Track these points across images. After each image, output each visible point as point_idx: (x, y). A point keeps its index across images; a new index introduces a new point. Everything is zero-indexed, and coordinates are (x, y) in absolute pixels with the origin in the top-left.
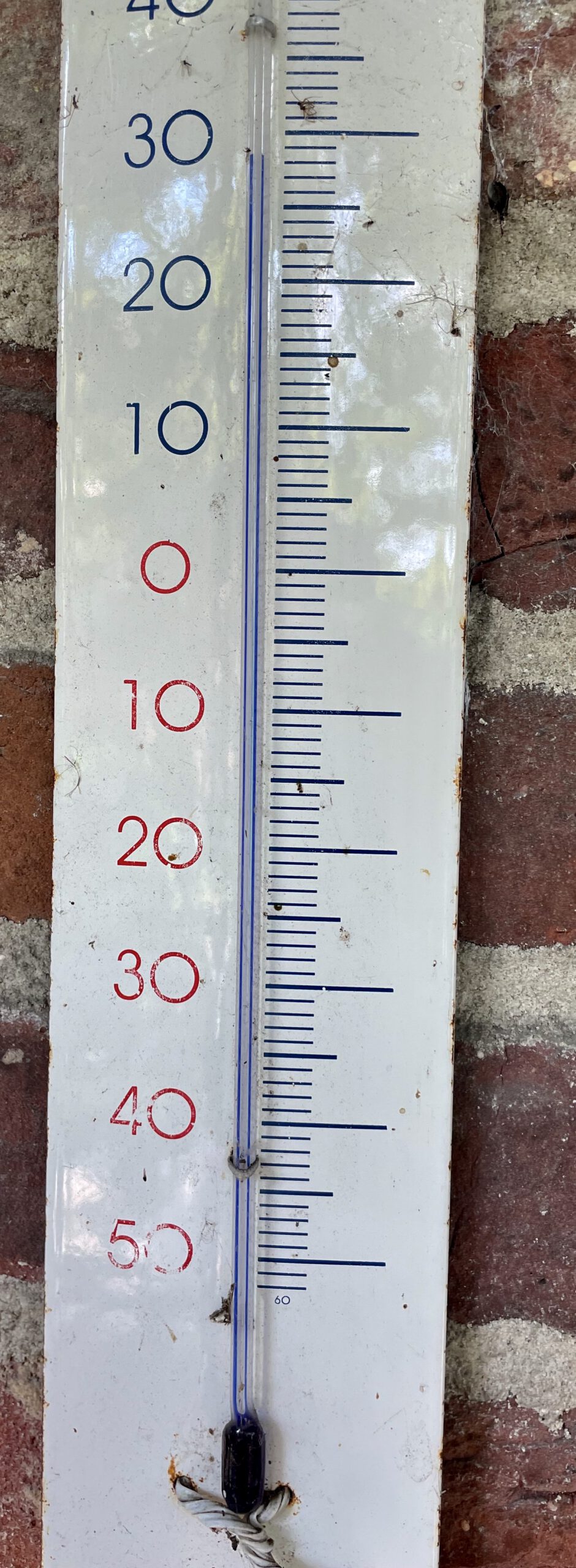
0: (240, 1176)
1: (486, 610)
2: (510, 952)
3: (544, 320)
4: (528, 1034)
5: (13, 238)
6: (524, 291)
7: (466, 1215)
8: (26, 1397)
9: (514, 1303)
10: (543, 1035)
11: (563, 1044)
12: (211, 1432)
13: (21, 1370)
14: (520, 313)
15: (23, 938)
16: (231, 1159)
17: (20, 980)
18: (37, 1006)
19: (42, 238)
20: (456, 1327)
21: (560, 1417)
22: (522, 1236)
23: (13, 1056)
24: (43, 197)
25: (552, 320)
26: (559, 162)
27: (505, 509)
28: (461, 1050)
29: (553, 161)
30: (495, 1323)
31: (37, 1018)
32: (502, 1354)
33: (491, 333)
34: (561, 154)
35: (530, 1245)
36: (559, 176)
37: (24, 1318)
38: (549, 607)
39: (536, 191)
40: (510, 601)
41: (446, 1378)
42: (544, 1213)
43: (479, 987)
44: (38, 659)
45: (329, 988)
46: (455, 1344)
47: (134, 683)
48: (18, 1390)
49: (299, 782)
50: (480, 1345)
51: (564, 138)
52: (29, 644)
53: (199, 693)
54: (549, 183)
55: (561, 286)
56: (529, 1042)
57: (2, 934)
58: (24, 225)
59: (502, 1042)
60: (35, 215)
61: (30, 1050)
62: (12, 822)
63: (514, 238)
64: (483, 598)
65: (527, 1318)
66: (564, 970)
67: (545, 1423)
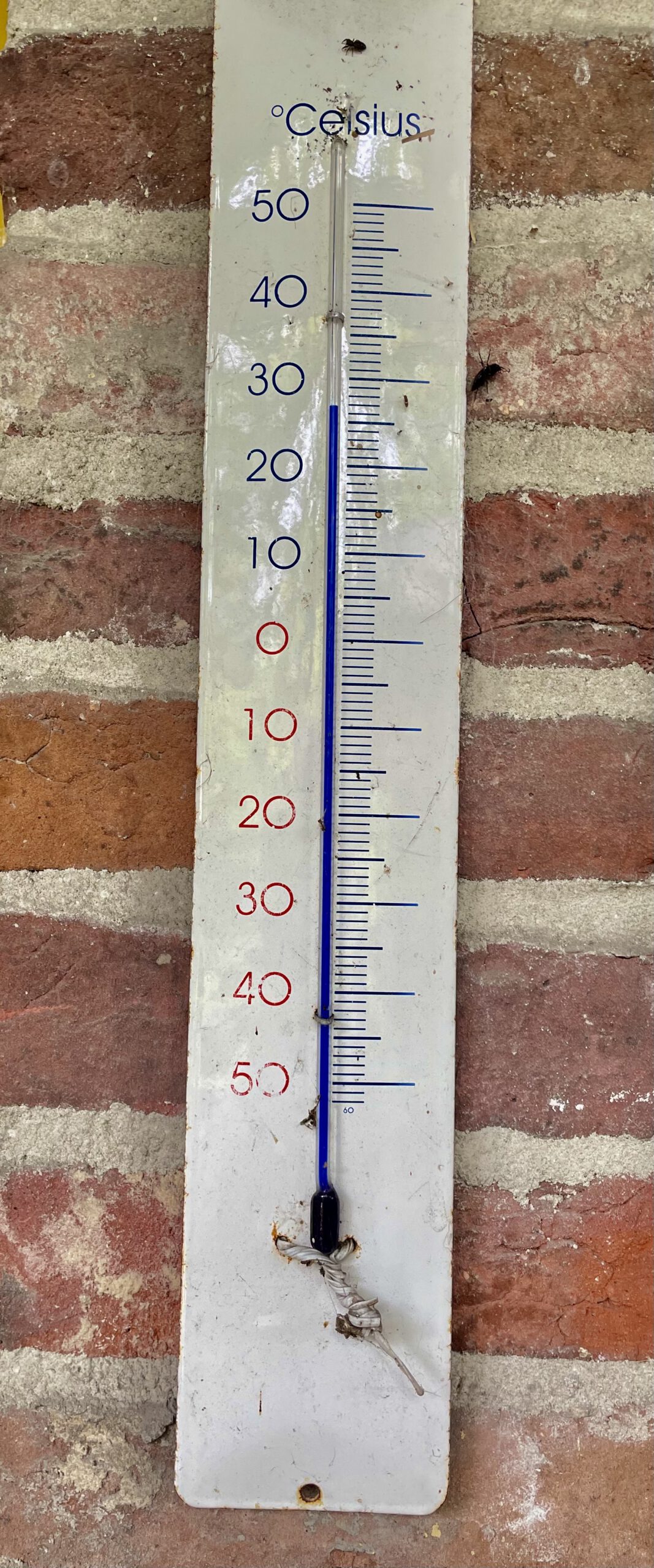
1: (472, 667)
2: (489, 884)
3: (504, 492)
4: (501, 937)
5: (174, 434)
6: (491, 474)
8: (167, 1199)
9: (496, 1116)
10: (511, 937)
11: (524, 942)
12: (299, 1203)
14: (489, 488)
15: (171, 881)
17: (169, 908)
18: (184, 924)
19: (195, 434)
20: (460, 1133)
21: (527, 1195)
22: (500, 1069)
23: (164, 959)
24: (194, 410)
25: (509, 492)
26: (512, 400)
27: (482, 605)
28: (459, 947)
29: (509, 399)
30: (484, 1130)
31: (184, 932)
32: (489, 1152)
33: (473, 499)
34: (514, 395)
35: (506, 1075)
36: (512, 408)
38: (510, 665)
39: (499, 416)
40: (487, 661)
42: (514, 1053)
43: (470, 907)
44: (186, 697)
45: (376, 904)
46: (459, 1146)
47: (251, 710)
49: (358, 772)
50: (475, 1146)
51: (515, 386)
52: (180, 688)
53: (294, 717)
54: (506, 412)
55: (514, 472)
56: (503, 941)
57: (158, 878)
58: (182, 426)
59: (485, 942)
60: (190, 420)
61: (176, 955)
62: (166, 803)
63: (486, 443)
64: (469, 659)
65: (505, 1126)
66: (524, 896)
67: (517, 1200)
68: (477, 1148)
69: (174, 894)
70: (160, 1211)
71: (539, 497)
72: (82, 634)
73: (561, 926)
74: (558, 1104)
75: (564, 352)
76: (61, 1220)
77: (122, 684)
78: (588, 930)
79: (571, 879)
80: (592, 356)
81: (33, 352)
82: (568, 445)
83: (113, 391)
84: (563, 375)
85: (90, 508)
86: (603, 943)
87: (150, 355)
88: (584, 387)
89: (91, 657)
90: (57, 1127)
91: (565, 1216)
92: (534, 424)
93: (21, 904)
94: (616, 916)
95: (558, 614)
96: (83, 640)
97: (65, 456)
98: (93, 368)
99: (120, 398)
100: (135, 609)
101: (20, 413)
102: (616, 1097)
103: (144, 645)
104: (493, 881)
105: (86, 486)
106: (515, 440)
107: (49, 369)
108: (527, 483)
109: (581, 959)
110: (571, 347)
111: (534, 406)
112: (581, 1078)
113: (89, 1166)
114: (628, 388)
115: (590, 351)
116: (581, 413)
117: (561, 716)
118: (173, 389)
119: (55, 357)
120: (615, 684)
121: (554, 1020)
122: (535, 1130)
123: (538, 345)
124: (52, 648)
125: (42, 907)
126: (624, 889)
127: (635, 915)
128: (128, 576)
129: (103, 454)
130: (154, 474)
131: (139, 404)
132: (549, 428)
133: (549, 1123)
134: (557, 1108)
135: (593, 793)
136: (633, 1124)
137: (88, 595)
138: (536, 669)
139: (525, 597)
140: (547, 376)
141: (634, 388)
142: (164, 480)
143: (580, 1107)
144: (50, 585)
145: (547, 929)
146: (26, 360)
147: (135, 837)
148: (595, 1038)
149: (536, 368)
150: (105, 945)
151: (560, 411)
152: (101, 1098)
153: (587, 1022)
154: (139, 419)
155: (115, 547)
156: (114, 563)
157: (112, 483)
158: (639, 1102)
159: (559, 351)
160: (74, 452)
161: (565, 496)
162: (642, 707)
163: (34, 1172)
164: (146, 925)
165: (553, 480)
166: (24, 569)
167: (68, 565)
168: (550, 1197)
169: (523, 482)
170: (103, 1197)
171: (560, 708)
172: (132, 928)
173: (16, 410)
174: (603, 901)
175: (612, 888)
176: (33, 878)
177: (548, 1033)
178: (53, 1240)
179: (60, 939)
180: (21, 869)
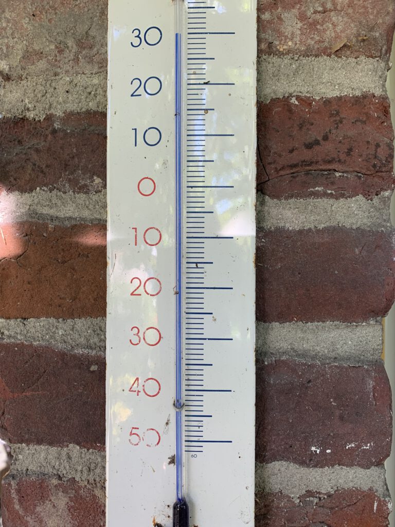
0: (178, 410)
1: (264, 200)
2: (276, 325)
3: (281, 97)
4: (283, 355)
5: (92, 74)
6: (274, 87)
7: (262, 423)
8: (100, 495)
9: (280, 455)
10: (289, 355)
11: (296, 358)
12: (168, 506)
13: (98, 485)
14: (272, 95)
15: (97, 324)
16: (174, 404)
17: (96, 340)
18: (102, 349)
19: (102, 73)
20: (259, 464)
21: (298, 498)
22: (283, 430)
23: (94, 368)
24: (103, 59)
25: (284, 97)
26: (285, 42)
27: (270, 164)
28: (259, 362)
29: (282, 42)
30: (273, 463)
31: (102, 353)
32: (277, 474)
33: (262, 102)
34: (286, 39)
35: (286, 433)
36: (285, 47)
37: (100, 465)
38: (286, 199)
39: (277, 52)
40: (273, 197)
41: (256, 484)
42: (291, 421)
43: (265, 338)
44: (102, 222)
45: (209, 339)
46: (259, 471)
47: (136, 229)
48: (97, 492)
49: (197, 263)
50: (268, 471)
51: (286, 34)
52: (98, 217)
53: (160, 232)
54: (281, 50)
55: (287, 85)
56: (284, 358)
57: (89, 323)
58: (96, 70)
59: (274, 358)
60: (100, 65)
61: (100, 366)
62: (93, 282)
63: (270, 69)
64: (262, 196)
65: (286, 461)
66: (296, 332)
67: (293, 500)
68: (270, 472)
69: (99, 332)
70: (97, 501)
71: (302, 99)
72: (46, 189)
73: (318, 348)
74: (316, 450)
75: (315, 12)
76: (45, 504)
77: (67, 215)
78: (333, 350)
79: (324, 322)
80: (332, 13)
81: (16, 33)
82: (319, 68)
83: (58, 52)
84: (315, 26)
85: (49, 118)
86: (343, 359)
87: (78, 30)
88: (328, 32)
89: (50, 201)
90: (42, 455)
91: (321, 510)
92: (298, 56)
93: (19, 337)
94: (350, 342)
95: (314, 167)
96: (46, 192)
97: (35, 91)
98: (47, 39)
99: (62, 55)
100: (72, 173)
101: (10, 68)
102: (350, 446)
103: (78, 193)
104: (277, 323)
105: (47, 106)
106: (287, 66)
107: (25, 42)
108: (295, 91)
109: (329, 368)
110: (320, 9)
111: (298, 45)
112: (329, 435)
113: (60, 476)
114: (354, 31)
115: (331, 11)
116: (326, 48)
117: (317, 227)
118: (91, 48)
119: (28, 35)
120: (349, 207)
121: (313, 403)
122: (303, 463)
123: (299, 9)
124: (30, 197)
125: (29, 339)
126: (354, 327)
127: (361, 341)
128: (68, 155)
129: (55, 88)
130: (82, 97)
131: (73, 58)
132: (307, 58)
133: (311, 460)
134: (316, 451)
135: (336, 272)
136: (360, 461)
137: (47, 166)
138: (302, 200)
139: (295, 158)
140: (305, 27)
141: (358, 31)
142: (88, 100)
143: (328, 451)
144: (28, 162)
145: (310, 350)
146: (13, 38)
147: (77, 300)
148: (337, 413)
149: (299, 22)
150: (63, 360)
151: (313, 47)
152: (63, 442)
153: (333, 403)
154: (73, 67)
155: (61, 139)
156: (61, 148)
157: (60, 104)
158: (363, 449)
159: (312, 11)
160: (40, 88)
161: (317, 98)
162: (365, 221)
163: (31, 479)
164: (83, 350)
165: (310, 89)
166: (15, 154)
167: (37, 151)
168: (312, 499)
169: (292, 91)
170: (67, 493)
171: (316, 222)
172: (76, 351)
173: (8, 66)
174: (342, 334)
175: (348, 327)
176: (25, 322)
177: (310, 410)
178: (42, 514)
179: (39, 356)
180: (18, 318)
